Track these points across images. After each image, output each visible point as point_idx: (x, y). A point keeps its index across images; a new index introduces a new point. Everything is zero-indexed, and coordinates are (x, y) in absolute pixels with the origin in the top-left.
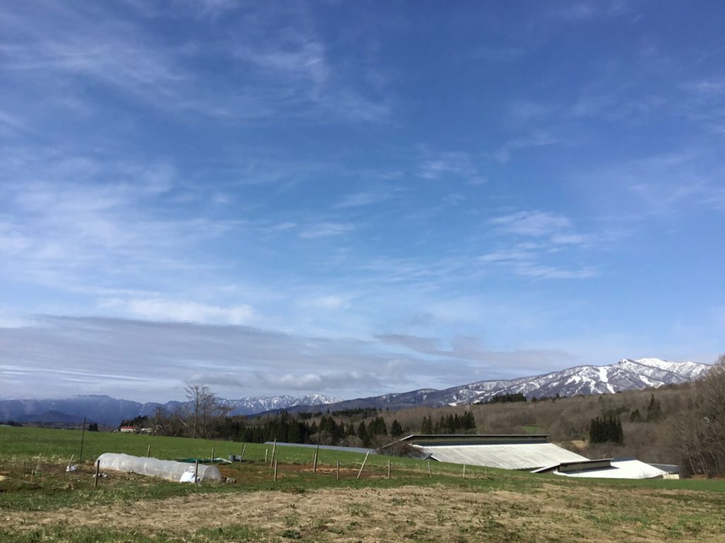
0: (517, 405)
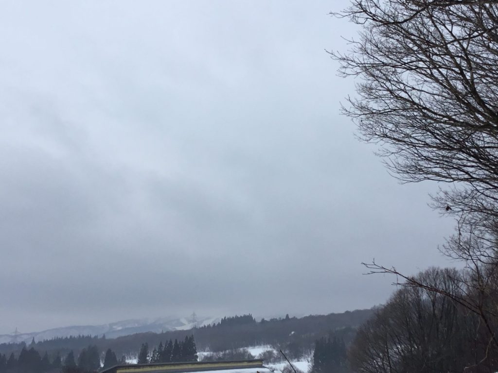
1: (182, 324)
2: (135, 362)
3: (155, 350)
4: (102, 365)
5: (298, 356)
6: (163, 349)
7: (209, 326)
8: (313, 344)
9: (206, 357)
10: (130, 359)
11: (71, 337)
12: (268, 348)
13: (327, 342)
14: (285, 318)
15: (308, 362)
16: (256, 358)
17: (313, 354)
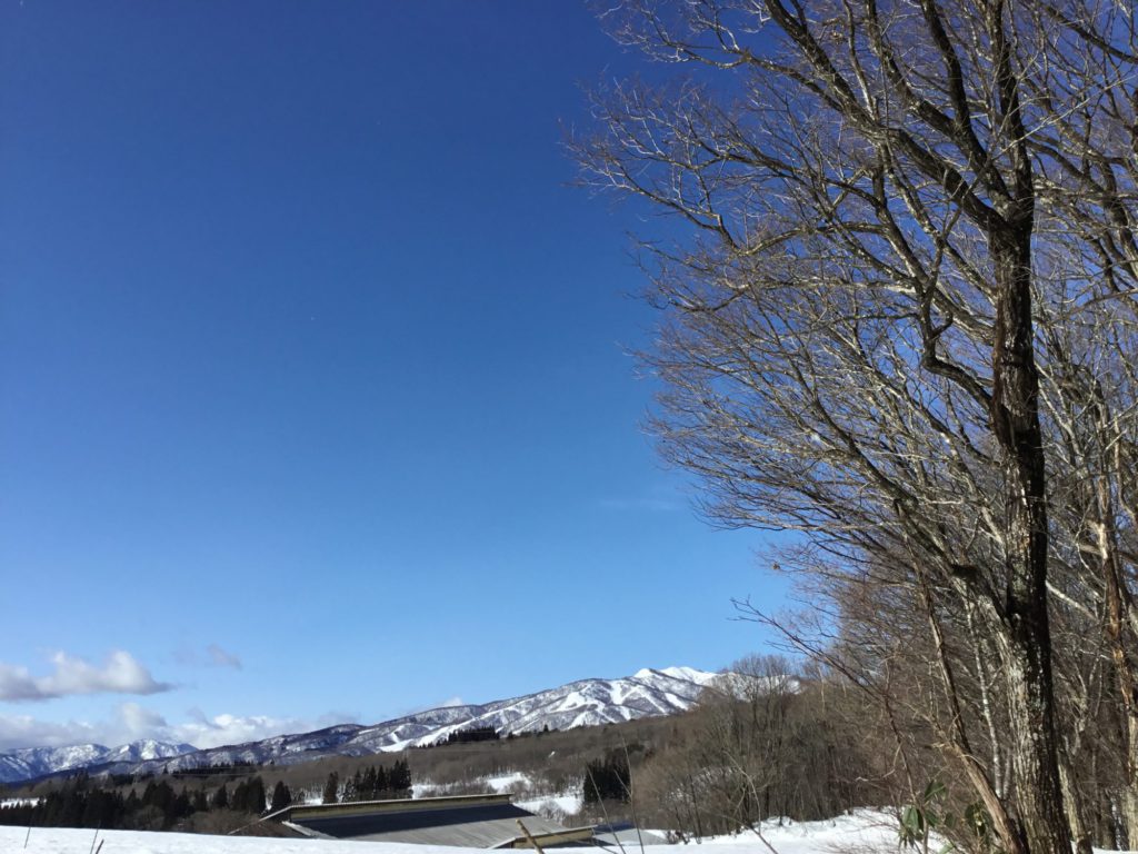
0: (482, 746)
1: (390, 742)
2: (318, 802)
3: (349, 782)
4: (269, 807)
5: (559, 787)
6: (361, 781)
7: (430, 746)
8: (583, 769)
9: (426, 794)
10: (312, 797)
11: (223, 764)
12: (518, 776)
13: (603, 765)
14: (541, 729)
15: (576, 795)
16: (499, 793)
17: (582, 786)
